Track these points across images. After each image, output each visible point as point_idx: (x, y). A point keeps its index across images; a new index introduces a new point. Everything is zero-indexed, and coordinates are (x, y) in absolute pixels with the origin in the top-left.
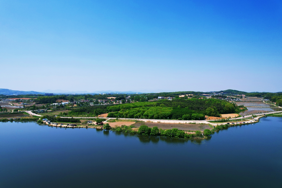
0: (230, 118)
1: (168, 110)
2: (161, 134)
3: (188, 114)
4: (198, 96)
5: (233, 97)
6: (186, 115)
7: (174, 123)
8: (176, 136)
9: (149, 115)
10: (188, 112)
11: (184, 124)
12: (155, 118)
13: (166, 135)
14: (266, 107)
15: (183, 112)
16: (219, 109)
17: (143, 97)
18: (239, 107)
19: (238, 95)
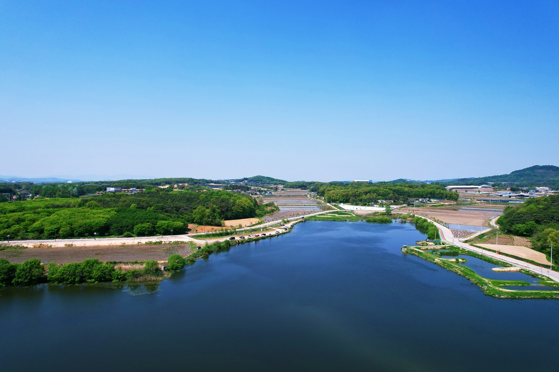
0: (240, 227)
1: (100, 216)
2: (48, 279)
3: (148, 222)
4: (198, 187)
5: (262, 189)
6: (143, 225)
7: (109, 246)
8: (91, 278)
9: (46, 228)
10: (148, 219)
11: (132, 246)
12: (63, 236)
13: (60, 280)
14: (309, 205)
15: (137, 219)
16: (223, 210)
17: (65, 188)
18: (267, 205)
19: (273, 186)
